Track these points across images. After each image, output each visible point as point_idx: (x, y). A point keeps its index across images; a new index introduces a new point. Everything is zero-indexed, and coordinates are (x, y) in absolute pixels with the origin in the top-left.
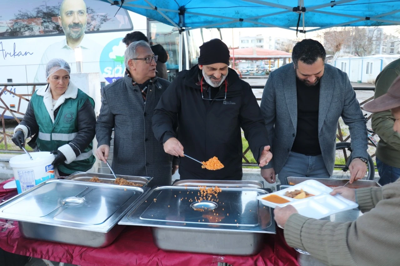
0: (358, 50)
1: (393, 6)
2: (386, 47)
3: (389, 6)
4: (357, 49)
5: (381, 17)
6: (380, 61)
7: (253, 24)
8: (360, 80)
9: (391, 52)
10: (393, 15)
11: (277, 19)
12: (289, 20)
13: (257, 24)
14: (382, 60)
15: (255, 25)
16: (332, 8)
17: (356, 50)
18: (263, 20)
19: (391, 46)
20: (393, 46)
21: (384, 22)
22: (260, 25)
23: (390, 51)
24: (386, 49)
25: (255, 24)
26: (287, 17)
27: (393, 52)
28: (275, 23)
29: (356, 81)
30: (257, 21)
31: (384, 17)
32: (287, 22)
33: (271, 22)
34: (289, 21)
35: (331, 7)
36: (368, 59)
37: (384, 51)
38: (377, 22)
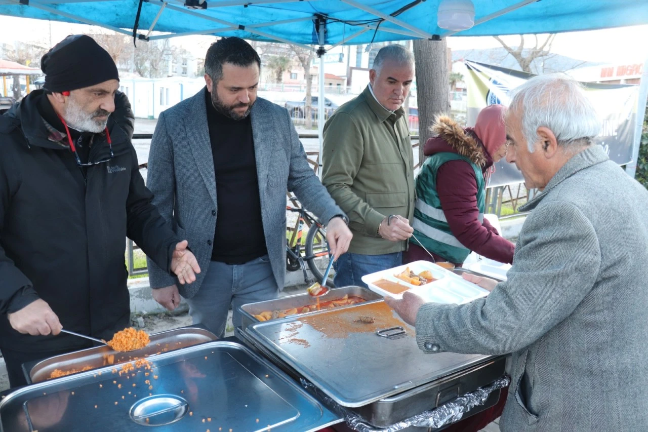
0: (141, 67)
1: (272, 14)
2: (176, 65)
3: (267, 14)
4: (139, 66)
5: (256, 28)
6: (180, 86)
7: (47, 12)
8: (152, 115)
9: (183, 73)
10: (271, 27)
11: (95, 9)
12: (117, 15)
13: (55, 15)
14: (182, 85)
15: (52, 17)
16: (246, 8)
17: (137, 67)
18: (68, 8)
19: (183, 64)
20: (186, 64)
21: (261, 35)
22: (62, 17)
23: (181, 71)
24: (176, 69)
25: (51, 14)
26: (114, 8)
27: (186, 73)
28: (92, 16)
29: (146, 117)
30: (55, 8)
31: (260, 27)
32: (114, 17)
33: (83, 15)
34: (118, 17)
35: (243, 6)
36: (162, 82)
37: (175, 70)
38: (252, 33)
